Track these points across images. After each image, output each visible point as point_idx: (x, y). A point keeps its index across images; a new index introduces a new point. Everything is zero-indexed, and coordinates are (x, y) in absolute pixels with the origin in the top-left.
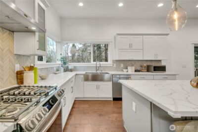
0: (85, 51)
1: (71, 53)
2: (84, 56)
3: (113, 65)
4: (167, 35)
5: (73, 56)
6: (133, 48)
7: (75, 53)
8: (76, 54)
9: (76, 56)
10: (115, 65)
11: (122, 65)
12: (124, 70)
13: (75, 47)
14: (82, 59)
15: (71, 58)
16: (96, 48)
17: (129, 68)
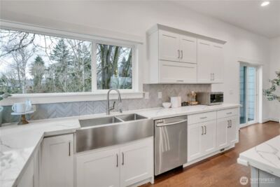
0: (62, 72)
1: (32, 74)
2: (61, 80)
3: (144, 94)
4: (223, 43)
5: (37, 79)
6: (184, 59)
7: (42, 74)
8: (44, 76)
9: (44, 79)
10: (147, 94)
11: (160, 95)
12: (164, 104)
13: (43, 63)
14: (57, 85)
15: (32, 84)
16: (82, 67)
17: (173, 99)
